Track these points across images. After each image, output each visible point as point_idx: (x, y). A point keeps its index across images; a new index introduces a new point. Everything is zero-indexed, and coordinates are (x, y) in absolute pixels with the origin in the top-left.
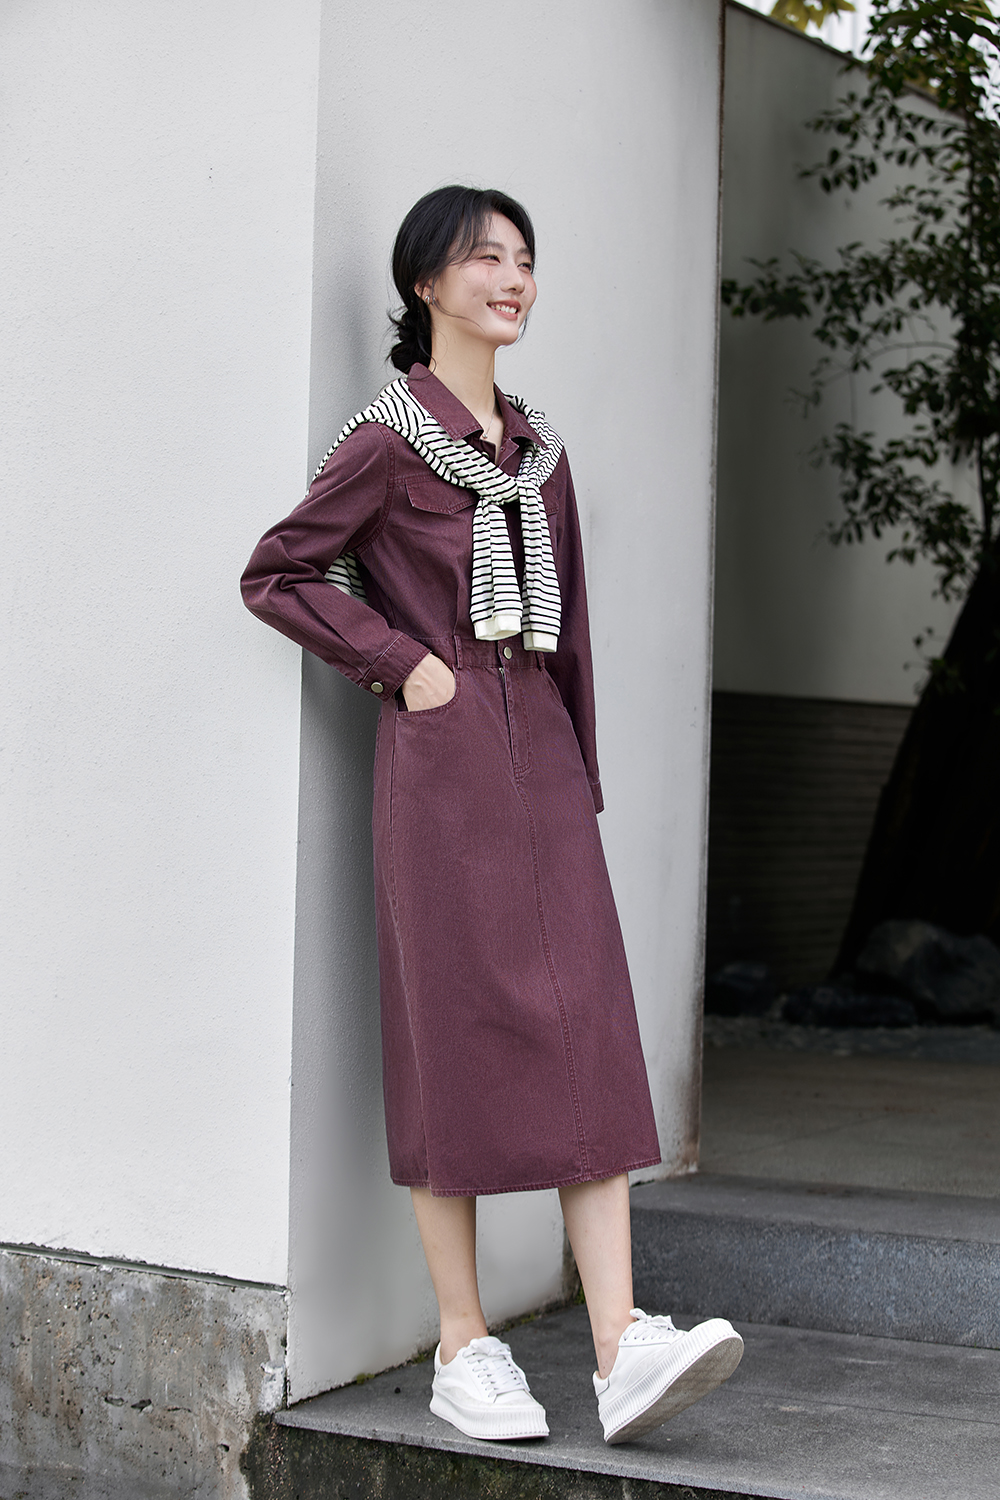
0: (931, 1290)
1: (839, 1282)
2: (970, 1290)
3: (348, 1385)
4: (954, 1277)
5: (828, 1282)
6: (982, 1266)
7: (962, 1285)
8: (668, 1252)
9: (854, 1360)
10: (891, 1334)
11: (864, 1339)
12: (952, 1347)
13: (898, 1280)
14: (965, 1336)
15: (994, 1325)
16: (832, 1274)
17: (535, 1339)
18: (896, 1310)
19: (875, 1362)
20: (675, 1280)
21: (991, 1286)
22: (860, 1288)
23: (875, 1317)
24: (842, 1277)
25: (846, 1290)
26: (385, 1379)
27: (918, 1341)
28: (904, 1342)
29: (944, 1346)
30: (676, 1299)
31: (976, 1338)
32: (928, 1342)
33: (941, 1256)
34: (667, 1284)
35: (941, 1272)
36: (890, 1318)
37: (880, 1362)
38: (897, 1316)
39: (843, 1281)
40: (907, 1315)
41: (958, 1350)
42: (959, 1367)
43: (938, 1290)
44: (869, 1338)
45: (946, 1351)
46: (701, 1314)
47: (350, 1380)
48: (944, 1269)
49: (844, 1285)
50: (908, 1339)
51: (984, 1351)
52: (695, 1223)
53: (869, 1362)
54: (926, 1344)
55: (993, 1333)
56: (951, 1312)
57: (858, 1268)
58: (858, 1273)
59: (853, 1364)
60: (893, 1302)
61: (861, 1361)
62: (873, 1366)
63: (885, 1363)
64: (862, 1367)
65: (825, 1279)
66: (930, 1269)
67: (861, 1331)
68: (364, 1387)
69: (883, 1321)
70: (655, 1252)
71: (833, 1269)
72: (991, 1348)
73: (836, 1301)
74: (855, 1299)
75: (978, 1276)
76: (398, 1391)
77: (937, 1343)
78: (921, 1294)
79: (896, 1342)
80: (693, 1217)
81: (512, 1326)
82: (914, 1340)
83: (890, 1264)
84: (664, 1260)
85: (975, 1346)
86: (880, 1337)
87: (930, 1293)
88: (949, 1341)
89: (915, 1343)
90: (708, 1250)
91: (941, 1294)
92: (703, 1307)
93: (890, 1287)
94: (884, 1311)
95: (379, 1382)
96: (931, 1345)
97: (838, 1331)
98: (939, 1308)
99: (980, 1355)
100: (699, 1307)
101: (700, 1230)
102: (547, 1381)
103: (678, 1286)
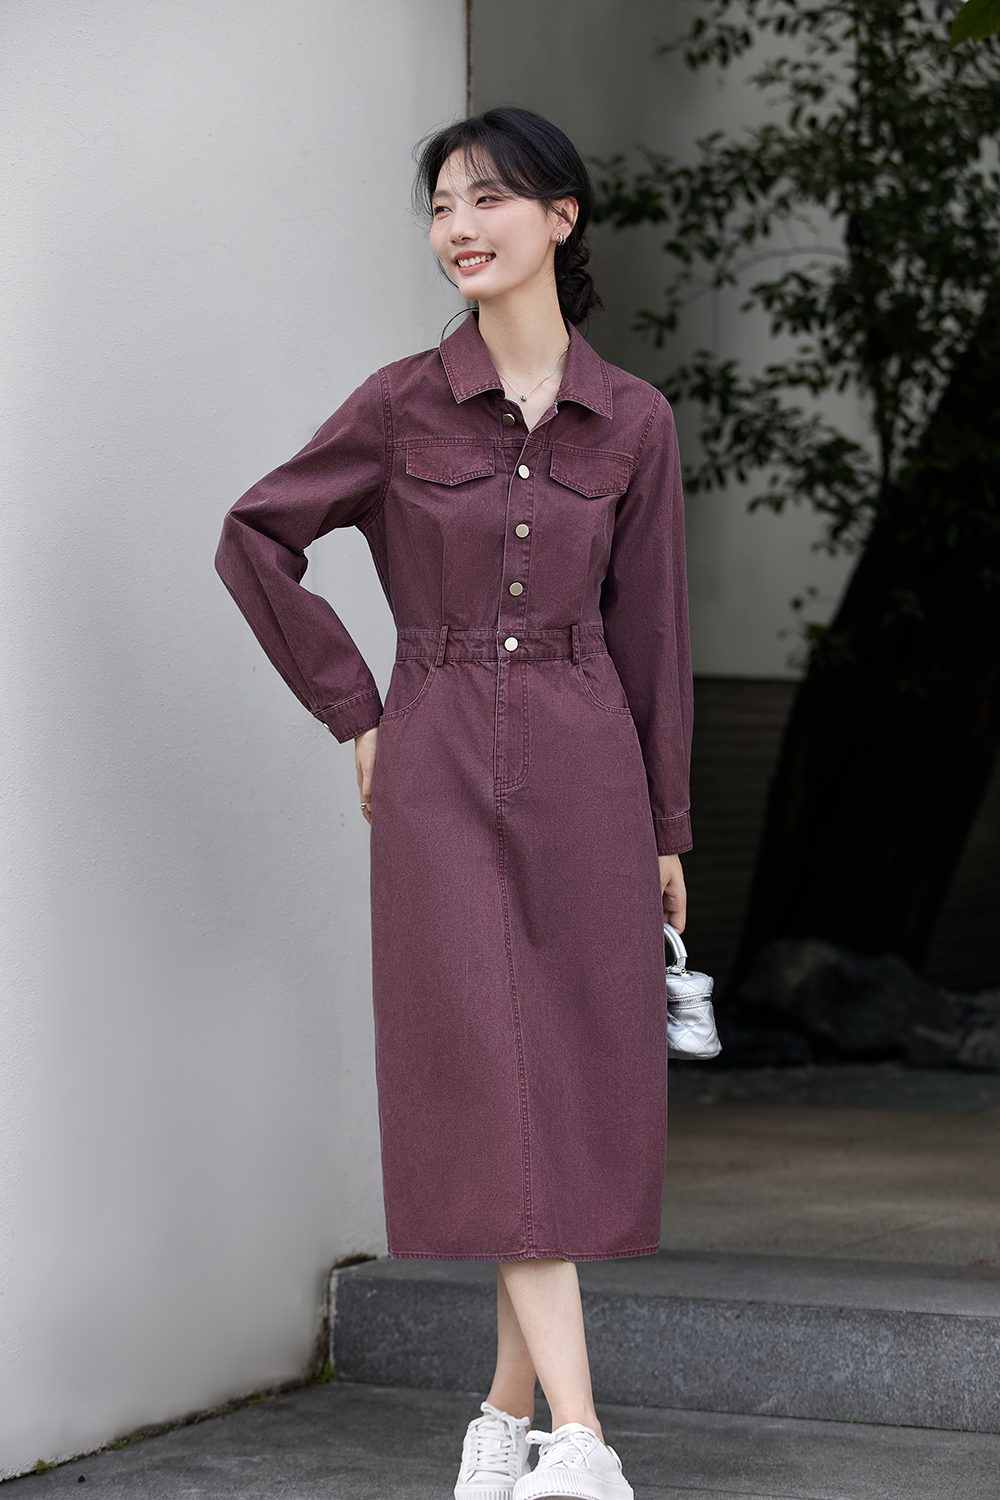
0: (723, 1356)
1: (617, 1351)
2: (768, 1355)
3: (24, 1476)
4: (749, 1341)
5: (605, 1351)
6: (781, 1330)
7: (759, 1350)
8: (424, 1324)
9: (628, 1433)
10: (679, 1405)
11: (647, 1411)
12: (748, 1418)
13: (685, 1346)
14: (764, 1405)
15: (797, 1393)
16: (609, 1342)
17: (260, 1420)
18: (684, 1379)
19: (653, 1435)
20: (434, 1354)
21: (791, 1350)
22: (642, 1356)
23: (661, 1387)
24: (621, 1345)
25: (626, 1359)
26: (71, 1468)
27: (712, 1411)
28: (696, 1414)
29: (741, 1417)
30: (434, 1374)
31: (776, 1407)
32: (722, 1412)
33: (733, 1319)
34: (424, 1359)
35: (733, 1337)
36: (678, 1388)
37: (658, 1435)
38: (685, 1385)
39: (622, 1349)
40: (697, 1384)
41: (755, 1420)
42: (750, 1438)
43: (731, 1357)
44: (653, 1410)
45: (740, 1421)
46: (463, 1389)
47: (28, 1470)
48: (737, 1333)
49: (623, 1353)
50: (699, 1410)
51: (785, 1421)
52: (456, 1292)
53: (645, 1435)
54: (719, 1415)
55: (796, 1401)
56: (747, 1379)
57: (638, 1335)
58: (639, 1340)
59: (626, 1437)
60: (680, 1370)
61: (635, 1434)
62: (649, 1439)
63: (663, 1435)
64: (636, 1441)
65: (601, 1348)
66: (721, 1335)
67: (645, 1403)
68: (44, 1477)
69: (670, 1391)
70: (410, 1325)
71: (610, 1337)
72: (794, 1417)
73: (616, 1372)
74: (637, 1368)
75: (777, 1340)
76: (82, 1480)
77: (733, 1412)
78: (712, 1361)
79: (684, 1414)
80: (453, 1286)
81: (237, 1408)
82: (706, 1410)
83: (675, 1330)
84: (420, 1333)
85: (777, 1414)
86: (668, 1408)
87: (723, 1360)
88: (746, 1410)
89: (706, 1414)
90: (471, 1321)
91: (735, 1360)
92: (466, 1382)
93: (677, 1355)
94: (670, 1380)
95: (62, 1472)
96: (725, 1416)
97: (618, 1403)
98: (733, 1375)
99: (780, 1425)
100: (461, 1381)
101: (461, 1300)
102: (260, 1464)
103: (436, 1361)
